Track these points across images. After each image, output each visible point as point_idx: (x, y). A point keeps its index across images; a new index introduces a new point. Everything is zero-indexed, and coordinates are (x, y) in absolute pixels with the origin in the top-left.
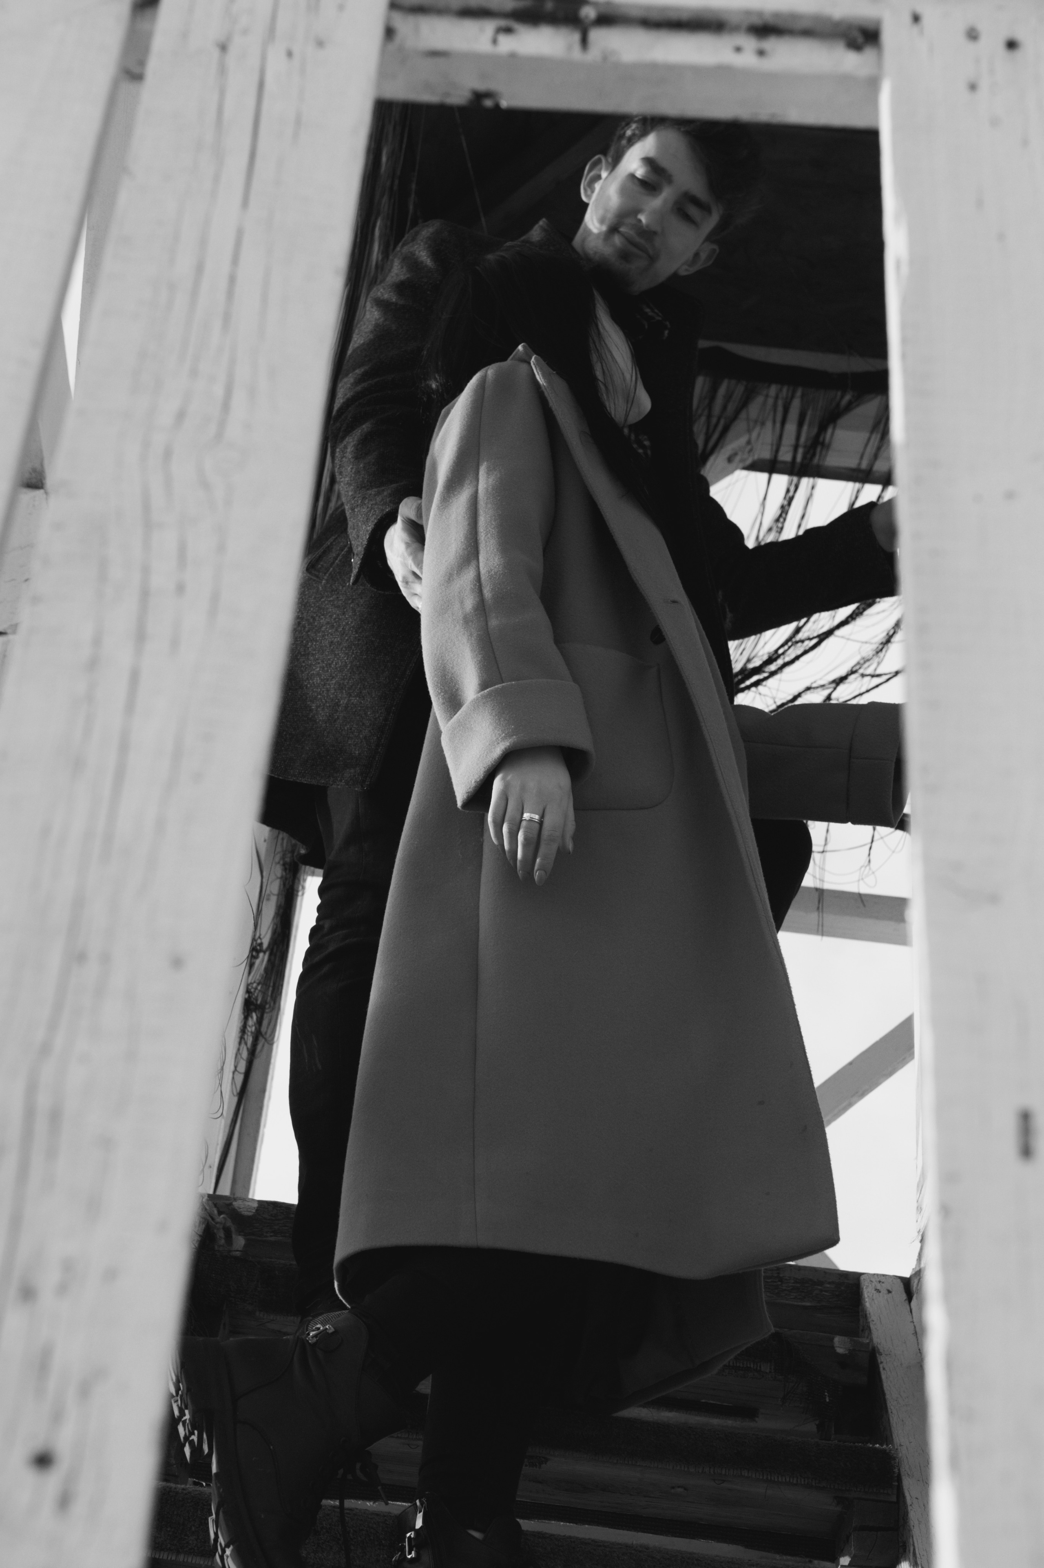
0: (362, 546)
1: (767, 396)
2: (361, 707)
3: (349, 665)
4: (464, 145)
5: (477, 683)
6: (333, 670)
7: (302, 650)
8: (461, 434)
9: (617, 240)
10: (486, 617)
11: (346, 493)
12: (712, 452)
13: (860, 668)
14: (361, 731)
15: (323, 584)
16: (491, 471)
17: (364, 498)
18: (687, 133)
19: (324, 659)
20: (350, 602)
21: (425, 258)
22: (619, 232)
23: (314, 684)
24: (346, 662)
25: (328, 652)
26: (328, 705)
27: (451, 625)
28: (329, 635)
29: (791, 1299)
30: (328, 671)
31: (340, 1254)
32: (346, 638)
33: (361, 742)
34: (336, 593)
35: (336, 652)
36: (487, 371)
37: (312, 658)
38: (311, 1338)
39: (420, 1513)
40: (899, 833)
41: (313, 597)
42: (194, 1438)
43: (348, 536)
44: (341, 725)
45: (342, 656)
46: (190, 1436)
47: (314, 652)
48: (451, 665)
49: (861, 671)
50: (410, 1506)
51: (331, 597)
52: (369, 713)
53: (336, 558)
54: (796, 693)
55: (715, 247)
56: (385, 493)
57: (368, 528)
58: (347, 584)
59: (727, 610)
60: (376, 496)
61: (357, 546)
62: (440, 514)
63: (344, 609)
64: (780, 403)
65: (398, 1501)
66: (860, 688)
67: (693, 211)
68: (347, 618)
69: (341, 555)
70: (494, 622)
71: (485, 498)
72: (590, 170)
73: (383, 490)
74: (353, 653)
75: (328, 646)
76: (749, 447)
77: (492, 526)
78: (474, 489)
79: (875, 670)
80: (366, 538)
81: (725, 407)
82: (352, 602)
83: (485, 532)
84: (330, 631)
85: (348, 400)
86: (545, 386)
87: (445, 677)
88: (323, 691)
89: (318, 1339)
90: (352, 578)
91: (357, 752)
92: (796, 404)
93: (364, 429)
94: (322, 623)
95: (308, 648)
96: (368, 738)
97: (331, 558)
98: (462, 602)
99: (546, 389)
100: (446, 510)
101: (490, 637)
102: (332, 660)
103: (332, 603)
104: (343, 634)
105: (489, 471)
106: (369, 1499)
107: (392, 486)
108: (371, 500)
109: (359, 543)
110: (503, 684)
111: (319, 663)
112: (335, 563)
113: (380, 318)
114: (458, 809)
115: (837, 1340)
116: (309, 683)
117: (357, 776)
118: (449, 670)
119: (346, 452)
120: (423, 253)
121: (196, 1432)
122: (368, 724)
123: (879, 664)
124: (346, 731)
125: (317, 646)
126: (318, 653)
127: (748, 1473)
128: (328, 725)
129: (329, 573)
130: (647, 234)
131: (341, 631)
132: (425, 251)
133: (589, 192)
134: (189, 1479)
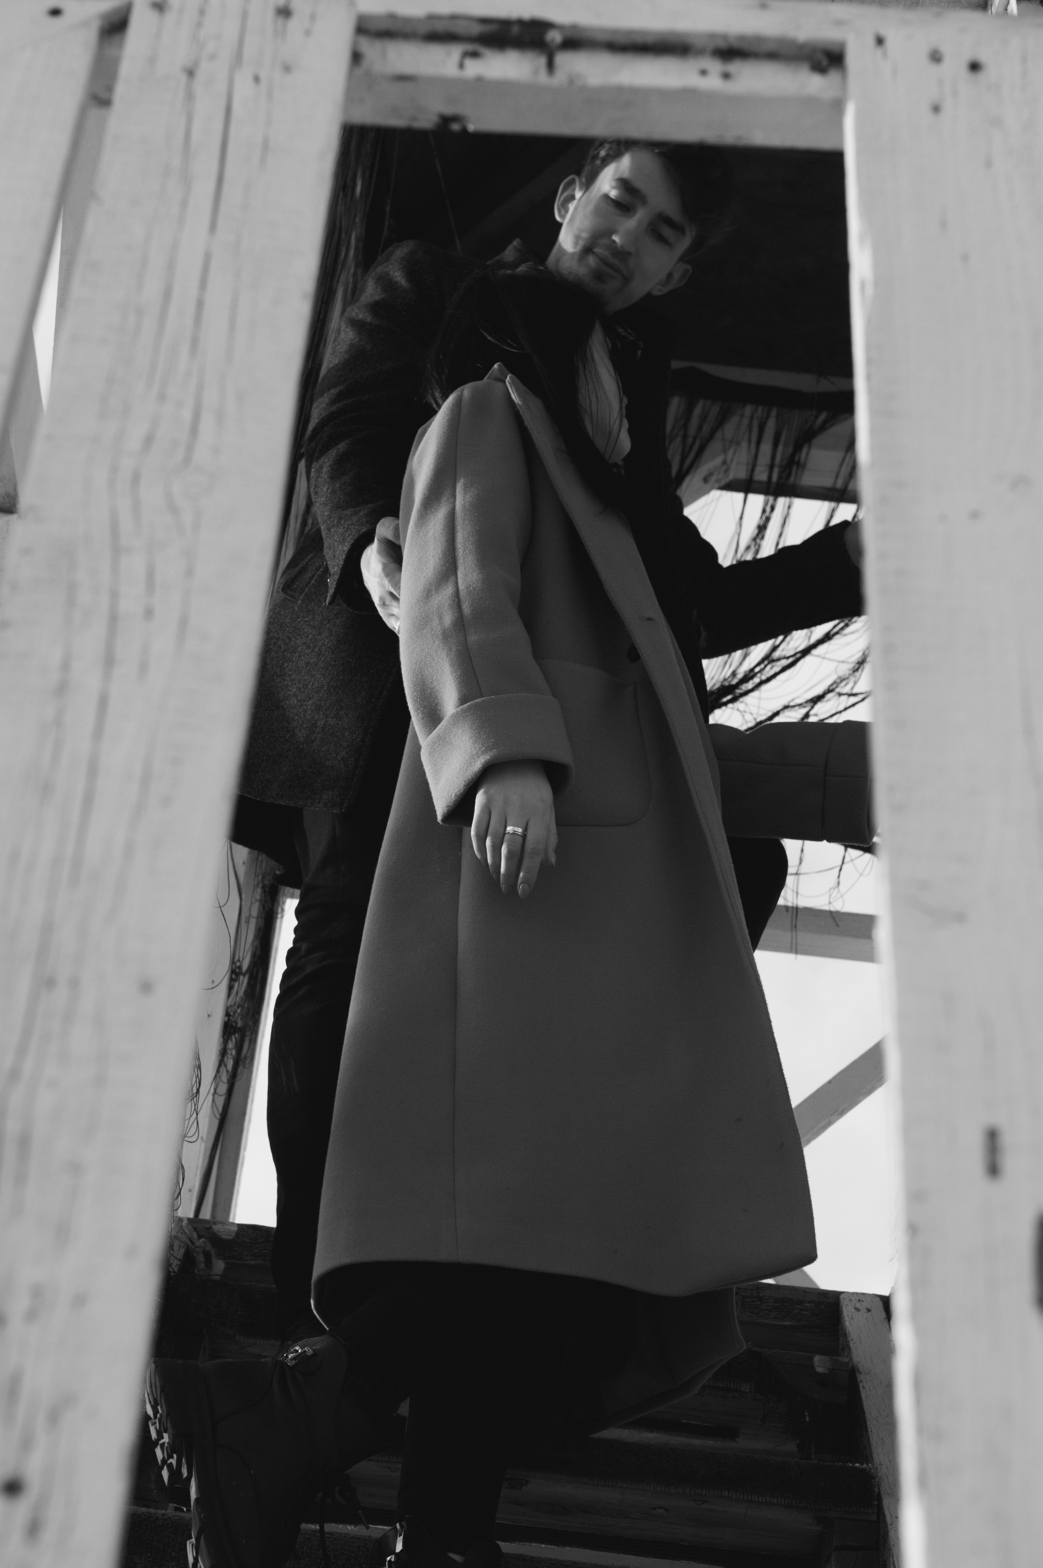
0: (338, 566)
1: (742, 416)
2: (338, 728)
3: (326, 686)
4: (439, 167)
5: (457, 698)
6: (310, 691)
7: (278, 670)
8: (437, 452)
9: (591, 260)
10: (465, 632)
11: (322, 513)
12: (687, 472)
13: (837, 687)
14: (338, 752)
15: (298, 604)
16: (468, 487)
17: (340, 518)
18: (661, 154)
19: (300, 679)
20: (326, 622)
21: (400, 278)
22: (593, 253)
23: (290, 705)
24: (323, 683)
25: (305, 672)
26: (305, 726)
27: (430, 641)
28: (306, 655)
29: (771, 1318)
30: (304, 692)
31: (318, 1269)
32: (323, 659)
33: (339, 764)
34: (312, 613)
35: (313, 673)
36: (463, 390)
37: (288, 678)
38: (289, 1360)
39: (399, 1536)
40: (868, 856)
41: (289, 617)
42: (173, 1461)
43: (324, 556)
44: (318, 747)
45: (319, 677)
46: (168, 1459)
47: (290, 673)
48: (430, 681)
49: (838, 690)
50: (390, 1530)
51: (307, 617)
52: (346, 734)
53: (311, 578)
54: (775, 711)
55: (688, 267)
56: (362, 514)
57: (345, 548)
58: (324, 604)
59: (702, 628)
60: (352, 516)
61: (333, 566)
62: (417, 531)
63: (320, 629)
64: (755, 423)
65: (379, 1525)
66: (837, 707)
67: (667, 232)
68: (323, 638)
69: (316, 575)
70: (473, 638)
71: (463, 515)
72: (564, 190)
73: (360, 511)
74: (329, 674)
75: (304, 667)
76: (725, 467)
77: (470, 542)
78: (451, 506)
79: (852, 688)
80: (342, 557)
81: (700, 428)
82: (328, 623)
83: (462, 548)
84: (306, 651)
85: (323, 419)
86: (520, 405)
87: (425, 692)
88: (300, 712)
89: (296, 1361)
90: (328, 599)
91: (335, 774)
92: (771, 425)
93: (339, 449)
94: (298, 644)
95: (284, 668)
96: (345, 760)
97: (306, 578)
98: (441, 618)
99: (521, 407)
100: (423, 527)
101: (469, 652)
102: (308, 680)
103: (307, 624)
104: (320, 655)
105: (466, 488)
106: (351, 1523)
107: (368, 506)
108: (347, 520)
109: (336, 563)
110: (483, 698)
111: (295, 684)
112: (311, 583)
113: (355, 339)
114: (438, 823)
115: (817, 1358)
116: (286, 704)
117: (335, 798)
118: (428, 685)
119: (322, 472)
120: (398, 273)
121: (175, 1456)
122: (346, 745)
123: (855, 683)
124: (324, 753)
125: (293, 667)
126: (294, 674)
127: (729, 1494)
128: (305, 746)
129: (305, 593)
130: (620, 254)
131: (317, 651)
132: (400, 272)
133: (563, 212)
134: (170, 1504)
